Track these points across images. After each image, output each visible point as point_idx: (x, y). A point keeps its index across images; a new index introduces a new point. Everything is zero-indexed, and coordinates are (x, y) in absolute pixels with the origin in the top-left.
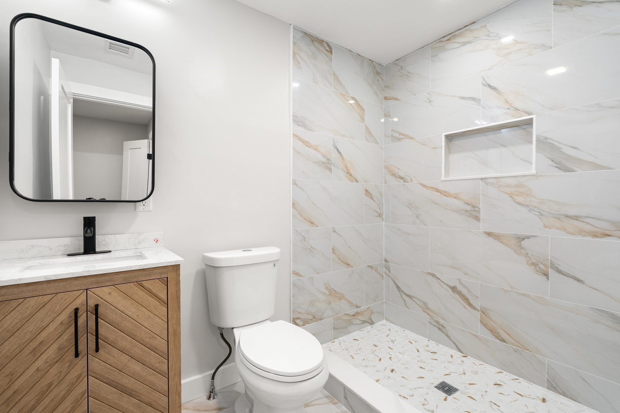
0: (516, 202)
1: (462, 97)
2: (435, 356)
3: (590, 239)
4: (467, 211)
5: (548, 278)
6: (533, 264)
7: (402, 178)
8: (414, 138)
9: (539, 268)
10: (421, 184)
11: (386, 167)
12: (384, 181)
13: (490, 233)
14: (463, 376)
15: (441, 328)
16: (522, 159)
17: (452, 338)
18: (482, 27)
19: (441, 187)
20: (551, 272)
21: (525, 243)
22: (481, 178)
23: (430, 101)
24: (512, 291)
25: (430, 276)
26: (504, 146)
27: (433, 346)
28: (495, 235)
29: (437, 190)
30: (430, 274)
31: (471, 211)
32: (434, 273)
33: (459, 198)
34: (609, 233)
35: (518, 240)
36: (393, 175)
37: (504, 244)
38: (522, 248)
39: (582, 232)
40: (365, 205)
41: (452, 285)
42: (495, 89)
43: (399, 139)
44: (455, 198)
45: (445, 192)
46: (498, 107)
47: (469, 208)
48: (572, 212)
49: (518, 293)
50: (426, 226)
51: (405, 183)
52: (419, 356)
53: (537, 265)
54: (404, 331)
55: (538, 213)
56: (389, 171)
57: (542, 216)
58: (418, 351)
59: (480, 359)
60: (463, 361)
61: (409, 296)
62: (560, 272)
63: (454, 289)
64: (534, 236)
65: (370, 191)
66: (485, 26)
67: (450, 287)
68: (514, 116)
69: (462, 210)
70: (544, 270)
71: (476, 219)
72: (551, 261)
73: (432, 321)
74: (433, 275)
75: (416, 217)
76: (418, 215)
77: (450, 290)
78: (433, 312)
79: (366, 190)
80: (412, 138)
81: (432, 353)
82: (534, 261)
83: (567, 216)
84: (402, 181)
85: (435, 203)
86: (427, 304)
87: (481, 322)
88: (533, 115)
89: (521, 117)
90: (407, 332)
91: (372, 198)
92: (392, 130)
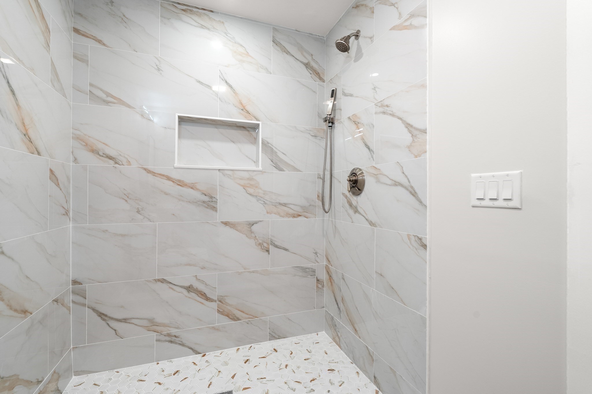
0: (248, 193)
1: (199, 81)
2: (181, 376)
3: (291, 219)
4: (204, 202)
5: (269, 254)
6: (260, 244)
7: (110, 158)
8: (134, 108)
9: (264, 246)
10: (145, 169)
11: (77, 138)
12: (72, 158)
13: (227, 222)
14: (221, 375)
15: (173, 339)
16: (247, 157)
17: (188, 344)
18: (220, 21)
19: (175, 175)
20: (271, 248)
21: (254, 228)
22: (219, 169)
23: (159, 69)
24: (245, 272)
25: (159, 284)
26: (234, 142)
27: (168, 366)
28: (232, 224)
29: (169, 178)
30: (159, 280)
31: (209, 202)
32: (164, 278)
33: (196, 188)
34: (300, 214)
35: (249, 226)
36: (93, 152)
37: (238, 231)
38: (252, 232)
39: (288, 215)
40: (50, 196)
41: (187, 284)
42: (231, 87)
43: (107, 103)
44: (192, 188)
45: (179, 181)
46: (234, 105)
47: (206, 199)
48: (283, 200)
49: (249, 272)
50: (152, 222)
51: (117, 165)
52: (168, 389)
53: (263, 244)
54: (118, 372)
55: (262, 202)
56: (84, 144)
57: (265, 204)
58: (160, 384)
59: (219, 348)
60: (207, 361)
61: (123, 321)
62: (276, 246)
63: (189, 289)
64: (261, 221)
65: (57, 173)
66: (223, 23)
67: (185, 288)
68: (246, 118)
69: (199, 201)
70: (266, 247)
71: (213, 210)
72: (271, 239)
73: (162, 338)
74: (163, 281)
75: (137, 212)
76: (140, 209)
77: (185, 291)
78: (164, 325)
79: (51, 171)
80: (129, 106)
81: (174, 374)
82: (261, 241)
83: (280, 204)
84: (111, 162)
85: (166, 194)
86: (154, 319)
87: (219, 311)
88: (259, 121)
89: (251, 120)
90: (123, 371)
91: (58, 184)
92: (91, 85)
